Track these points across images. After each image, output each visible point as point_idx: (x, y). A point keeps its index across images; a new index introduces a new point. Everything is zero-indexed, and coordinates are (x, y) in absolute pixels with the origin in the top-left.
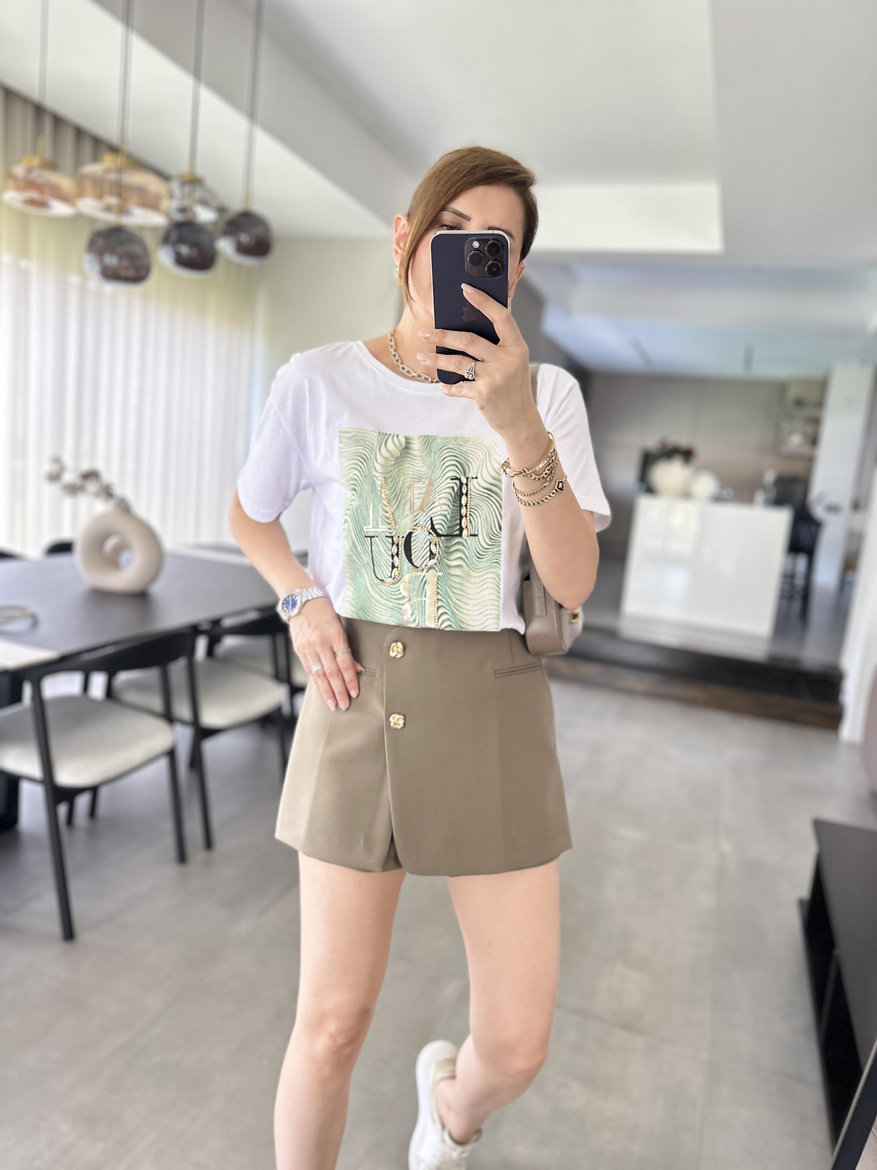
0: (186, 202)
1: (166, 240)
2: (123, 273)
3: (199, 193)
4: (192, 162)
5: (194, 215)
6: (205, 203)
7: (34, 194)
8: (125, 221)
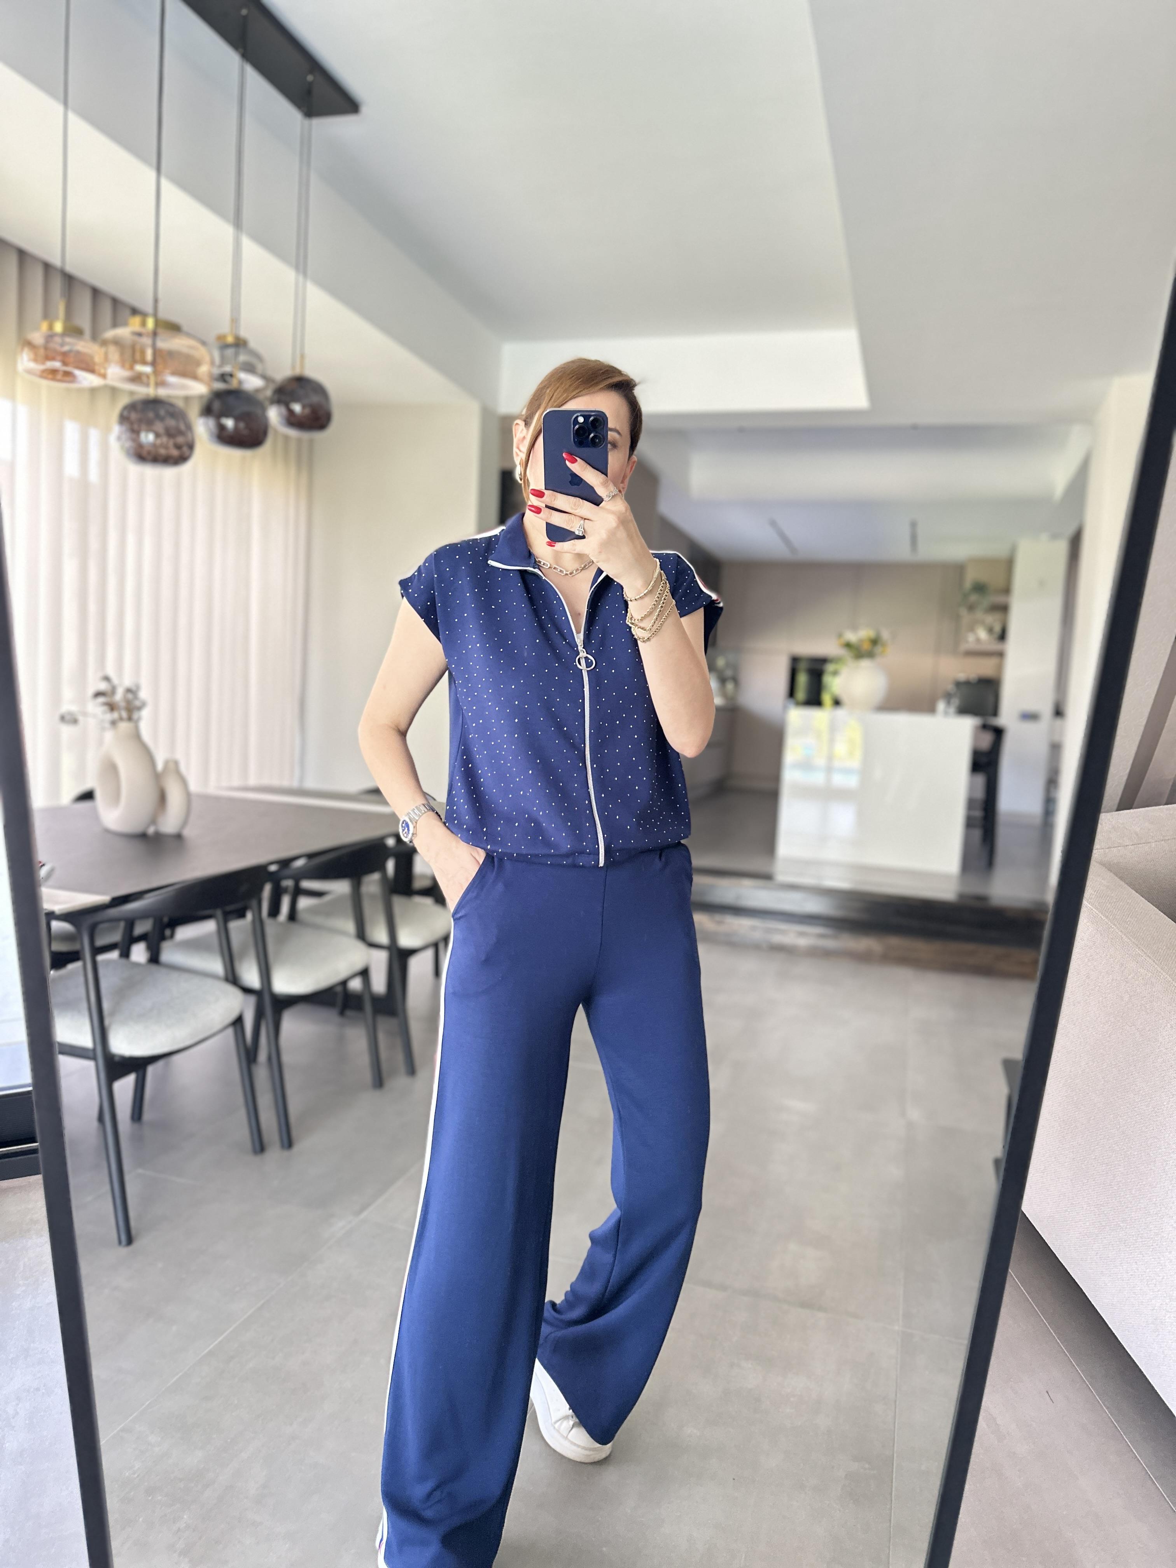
0: (228, 369)
1: (207, 411)
2: (162, 451)
3: (242, 358)
4: (235, 321)
5: (240, 382)
6: (250, 368)
7: (57, 365)
8: (162, 392)
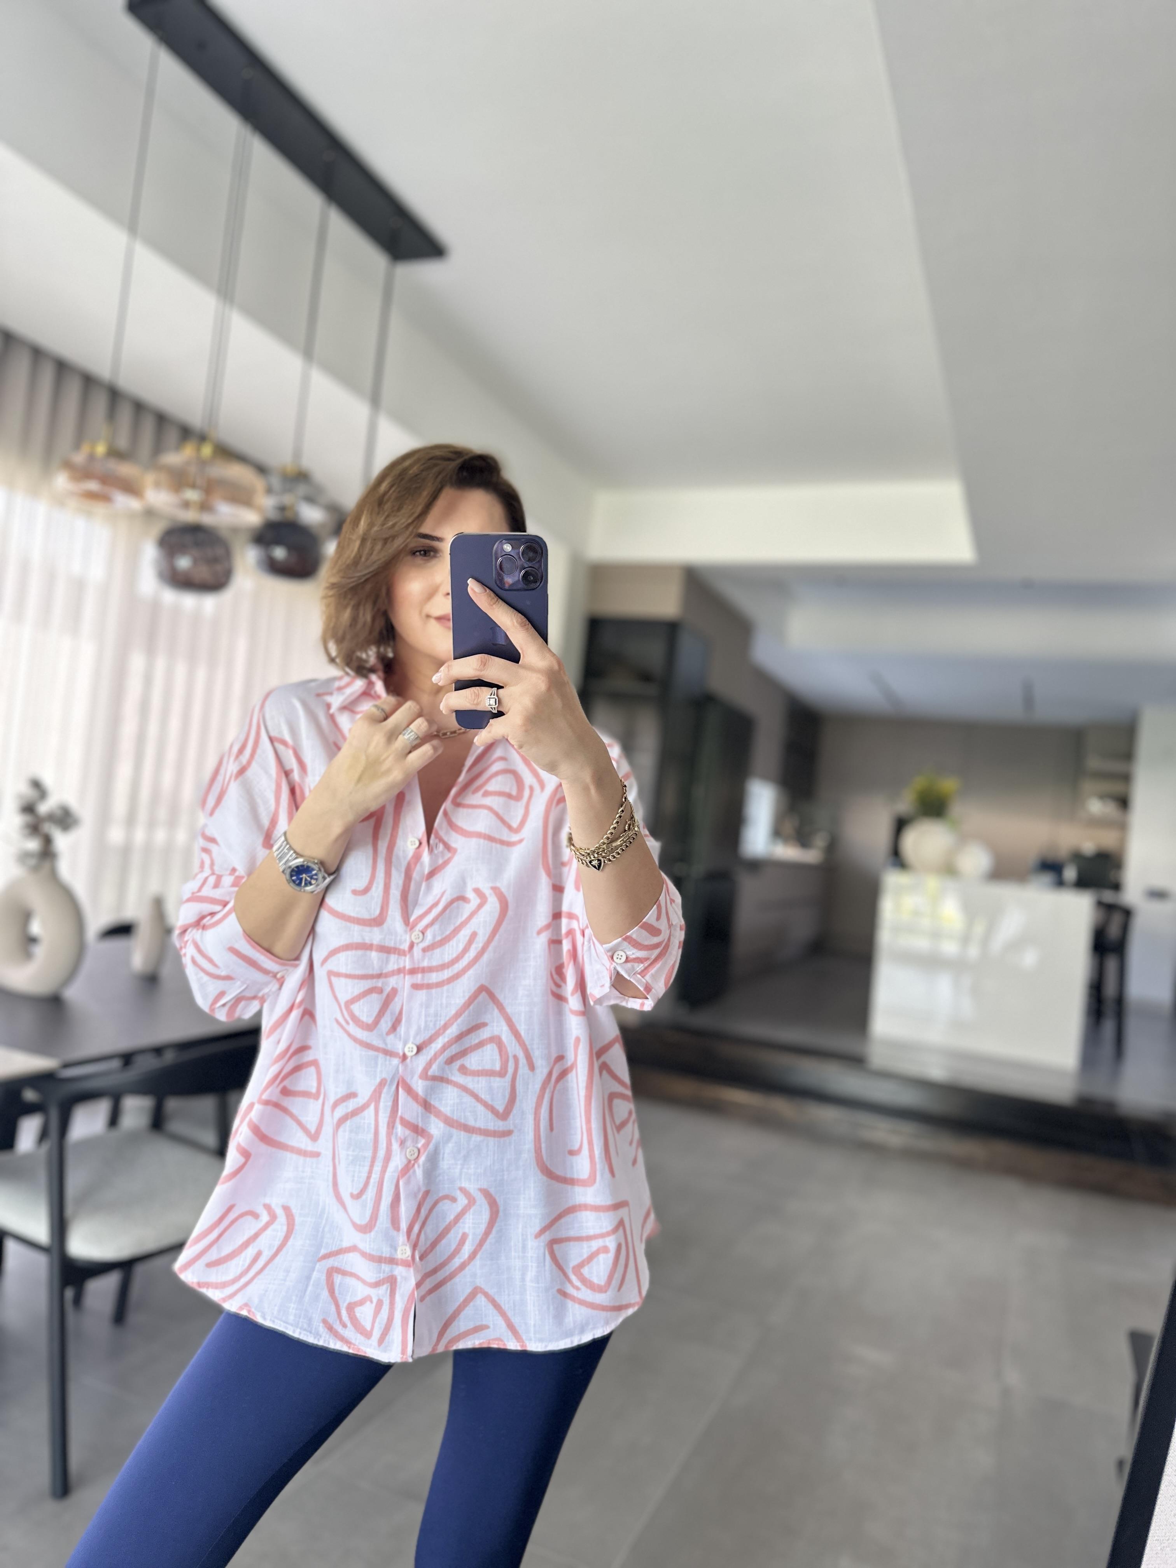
0: (288, 500)
1: (256, 540)
2: (197, 580)
3: (302, 489)
4: (297, 453)
5: (296, 514)
6: (310, 500)
7: (93, 486)
8: (207, 519)
